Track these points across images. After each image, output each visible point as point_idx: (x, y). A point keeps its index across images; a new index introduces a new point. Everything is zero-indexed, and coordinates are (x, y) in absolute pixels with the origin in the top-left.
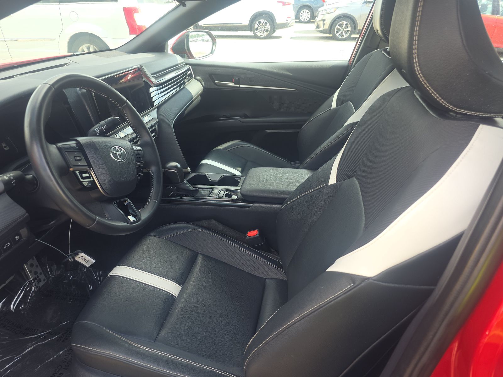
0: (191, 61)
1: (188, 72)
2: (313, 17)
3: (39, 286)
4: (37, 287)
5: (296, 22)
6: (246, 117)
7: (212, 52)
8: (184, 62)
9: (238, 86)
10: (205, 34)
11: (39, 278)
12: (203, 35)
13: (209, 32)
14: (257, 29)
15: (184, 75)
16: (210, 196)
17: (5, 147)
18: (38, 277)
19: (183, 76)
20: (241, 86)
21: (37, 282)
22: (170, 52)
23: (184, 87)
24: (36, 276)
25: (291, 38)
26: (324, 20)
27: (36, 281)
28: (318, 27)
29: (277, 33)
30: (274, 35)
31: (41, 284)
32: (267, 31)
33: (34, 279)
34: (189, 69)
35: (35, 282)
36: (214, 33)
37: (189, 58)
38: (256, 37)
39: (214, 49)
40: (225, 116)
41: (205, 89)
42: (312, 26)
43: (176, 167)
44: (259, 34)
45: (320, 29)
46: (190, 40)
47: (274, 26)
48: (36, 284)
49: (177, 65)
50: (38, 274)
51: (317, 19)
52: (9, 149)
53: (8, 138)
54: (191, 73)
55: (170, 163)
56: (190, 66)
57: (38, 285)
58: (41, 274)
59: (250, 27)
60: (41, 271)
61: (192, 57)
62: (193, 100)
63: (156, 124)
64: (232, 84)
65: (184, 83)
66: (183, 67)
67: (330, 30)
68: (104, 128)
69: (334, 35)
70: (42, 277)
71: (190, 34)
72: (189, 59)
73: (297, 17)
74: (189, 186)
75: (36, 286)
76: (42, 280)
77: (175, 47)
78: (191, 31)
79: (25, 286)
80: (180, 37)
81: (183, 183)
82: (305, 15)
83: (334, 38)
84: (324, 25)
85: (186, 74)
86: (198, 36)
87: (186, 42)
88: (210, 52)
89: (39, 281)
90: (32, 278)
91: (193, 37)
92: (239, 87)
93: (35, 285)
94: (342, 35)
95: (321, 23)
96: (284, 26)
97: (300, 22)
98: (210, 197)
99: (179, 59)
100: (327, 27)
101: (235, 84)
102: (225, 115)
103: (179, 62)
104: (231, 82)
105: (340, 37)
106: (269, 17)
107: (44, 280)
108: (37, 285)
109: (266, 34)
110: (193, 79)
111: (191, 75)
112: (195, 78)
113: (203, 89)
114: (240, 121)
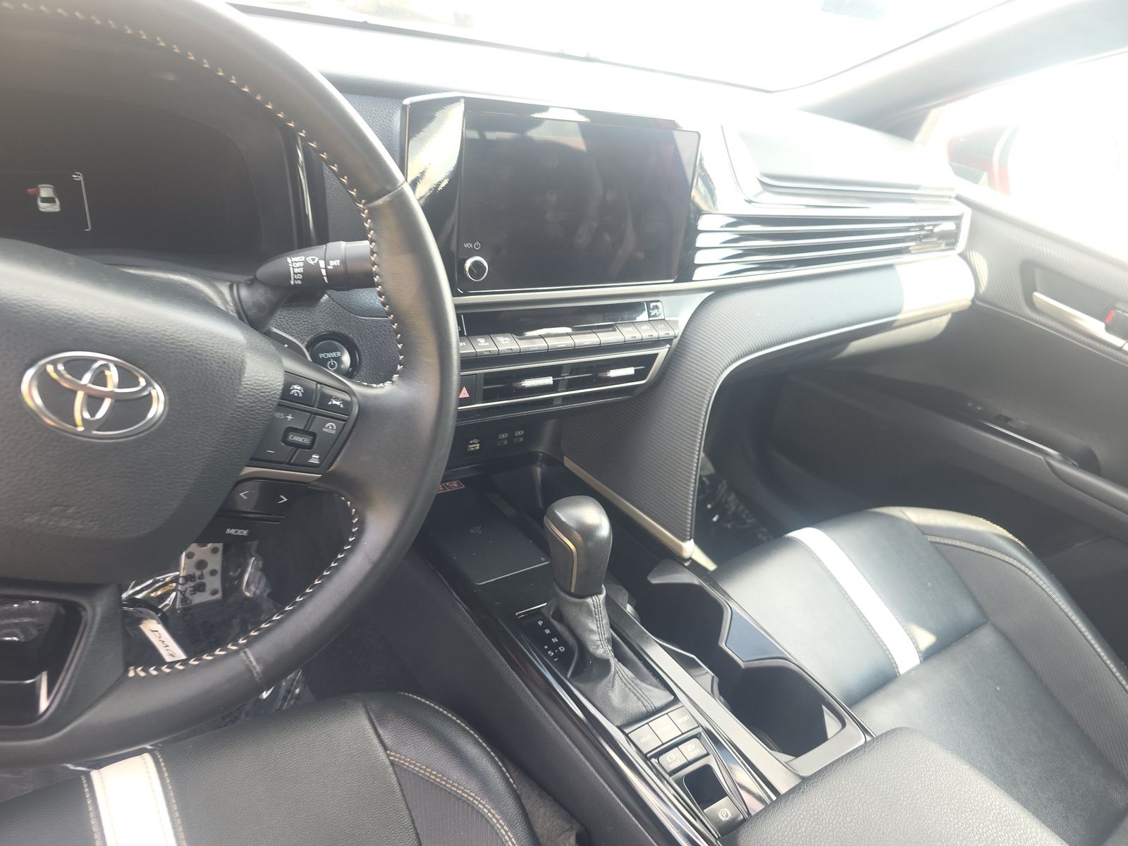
3: (191, 601)
4: (184, 600)
6: (1088, 462)
8: (952, 190)
11: (203, 581)
16: (627, 731)
17: (45, 200)
18: (201, 577)
21: (192, 589)
23: (890, 266)
24: (198, 573)
27: (191, 584)
31: (199, 598)
33: (188, 578)
34: (957, 219)
35: (187, 586)
40: (1004, 421)
41: (979, 303)
43: (587, 532)
48: (185, 591)
49: (916, 188)
50: (206, 571)
52: (58, 210)
53: (79, 177)
54: (954, 235)
55: (576, 504)
56: (967, 213)
57: (190, 597)
58: (213, 573)
60: (218, 567)
61: (1004, 187)
62: (894, 322)
63: (668, 341)
64: (1096, 327)
66: (936, 201)
68: (326, 268)
70: (214, 583)
74: (594, 627)
75: (183, 595)
76: (209, 588)
79: (159, 581)
81: (581, 605)
89: (200, 588)
90: (185, 571)
92: (1120, 349)
93: (183, 593)
98: (627, 735)
101: (1109, 331)
102: (1008, 419)
104: (1100, 317)
107: (214, 592)
108: (187, 594)
110: (953, 255)
111: (950, 239)
112: (963, 255)
113: (973, 301)
114: (1049, 464)
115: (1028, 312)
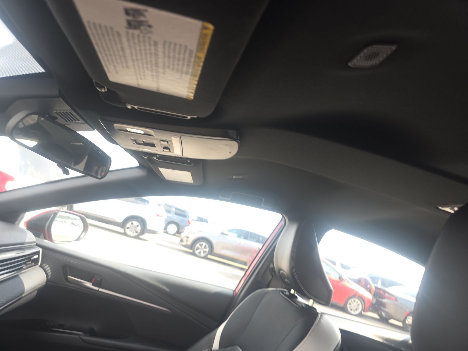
0: (46, 242)
1: (33, 256)
2: (179, 232)
5: (164, 232)
6: (92, 333)
7: (78, 239)
8: (34, 242)
9: (96, 288)
10: (79, 218)
12: (75, 219)
13: (84, 218)
14: (128, 228)
15: (27, 259)
19: (24, 260)
20: (101, 290)
22: (22, 225)
23: (17, 276)
25: (157, 244)
26: (188, 237)
28: (182, 241)
29: (145, 236)
30: (141, 237)
32: (137, 232)
34: (37, 253)
36: (89, 221)
37: (45, 238)
38: (125, 234)
39: (81, 237)
40: (61, 326)
41: (49, 283)
42: (177, 239)
44: (128, 232)
45: (184, 243)
46: (56, 219)
47: (144, 230)
49: (23, 244)
51: (183, 235)
54: (37, 259)
56: (41, 250)
59: (123, 225)
61: (50, 238)
64: (89, 285)
65: (21, 269)
66: (31, 247)
67: (192, 246)
69: (194, 251)
71: (59, 214)
72: (45, 241)
73: (165, 229)
77: (32, 222)
78: (62, 210)
80: (44, 213)
82: (173, 229)
83: (194, 254)
84: (187, 241)
85: (29, 258)
86: (68, 218)
87: (49, 220)
88: (76, 238)
91: (61, 217)
92: (98, 291)
94: (200, 253)
95: (185, 239)
96: (154, 232)
97: (167, 232)
99: (30, 237)
100: (189, 243)
101: (93, 285)
102: (63, 325)
103: (27, 241)
104: (89, 281)
105: (198, 255)
106: (142, 222)
109: (135, 234)
110: (37, 266)
111: (36, 261)
112: (41, 266)
113: (46, 283)
114: (81, 339)
115: (67, 283)
